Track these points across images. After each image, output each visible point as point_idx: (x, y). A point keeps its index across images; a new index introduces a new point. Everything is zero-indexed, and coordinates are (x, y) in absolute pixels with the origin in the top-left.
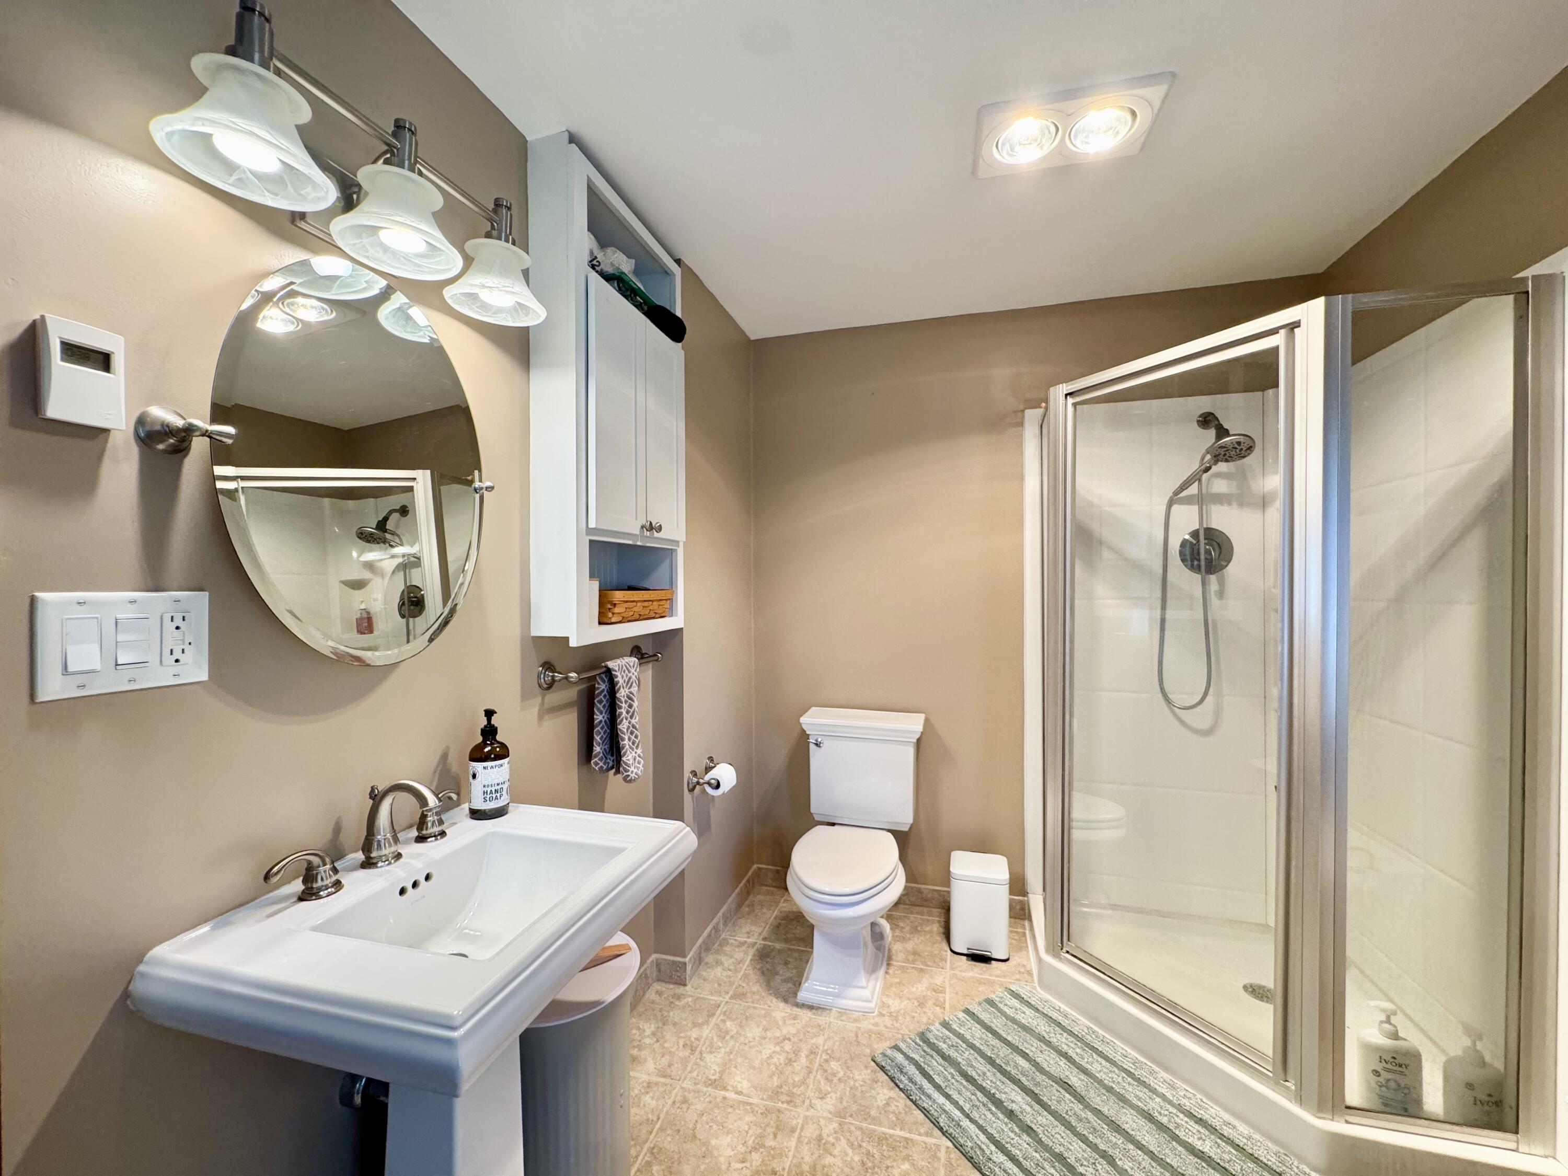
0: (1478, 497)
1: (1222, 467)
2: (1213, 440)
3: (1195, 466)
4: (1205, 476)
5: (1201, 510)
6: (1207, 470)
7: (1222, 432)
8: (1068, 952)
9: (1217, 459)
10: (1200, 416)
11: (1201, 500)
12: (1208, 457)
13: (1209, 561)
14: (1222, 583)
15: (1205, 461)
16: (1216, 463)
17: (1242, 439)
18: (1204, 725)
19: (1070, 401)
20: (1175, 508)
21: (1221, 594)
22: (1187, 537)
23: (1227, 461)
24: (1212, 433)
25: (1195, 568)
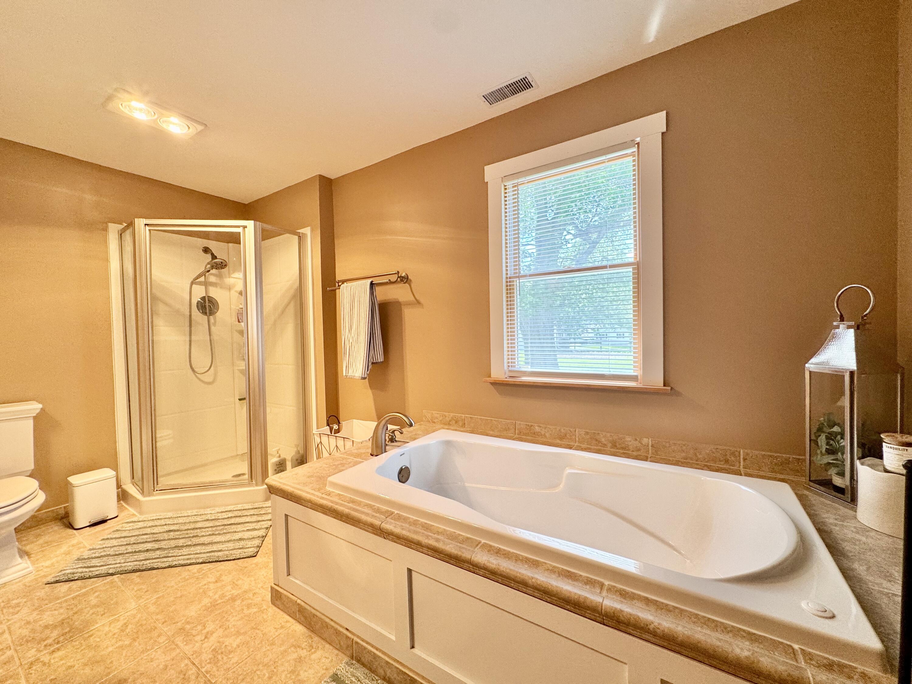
0: (292, 292)
1: (214, 271)
2: (211, 259)
3: (202, 269)
4: (207, 274)
5: (206, 288)
6: (208, 271)
7: (214, 257)
8: (157, 490)
9: (212, 267)
10: (203, 248)
11: (206, 284)
12: (209, 266)
13: (210, 310)
14: (215, 319)
15: (207, 267)
16: (212, 269)
17: (223, 261)
18: (210, 380)
19: (148, 228)
20: (194, 286)
21: (215, 324)
22: (199, 300)
23: (216, 269)
24: (209, 257)
25: (205, 313)
